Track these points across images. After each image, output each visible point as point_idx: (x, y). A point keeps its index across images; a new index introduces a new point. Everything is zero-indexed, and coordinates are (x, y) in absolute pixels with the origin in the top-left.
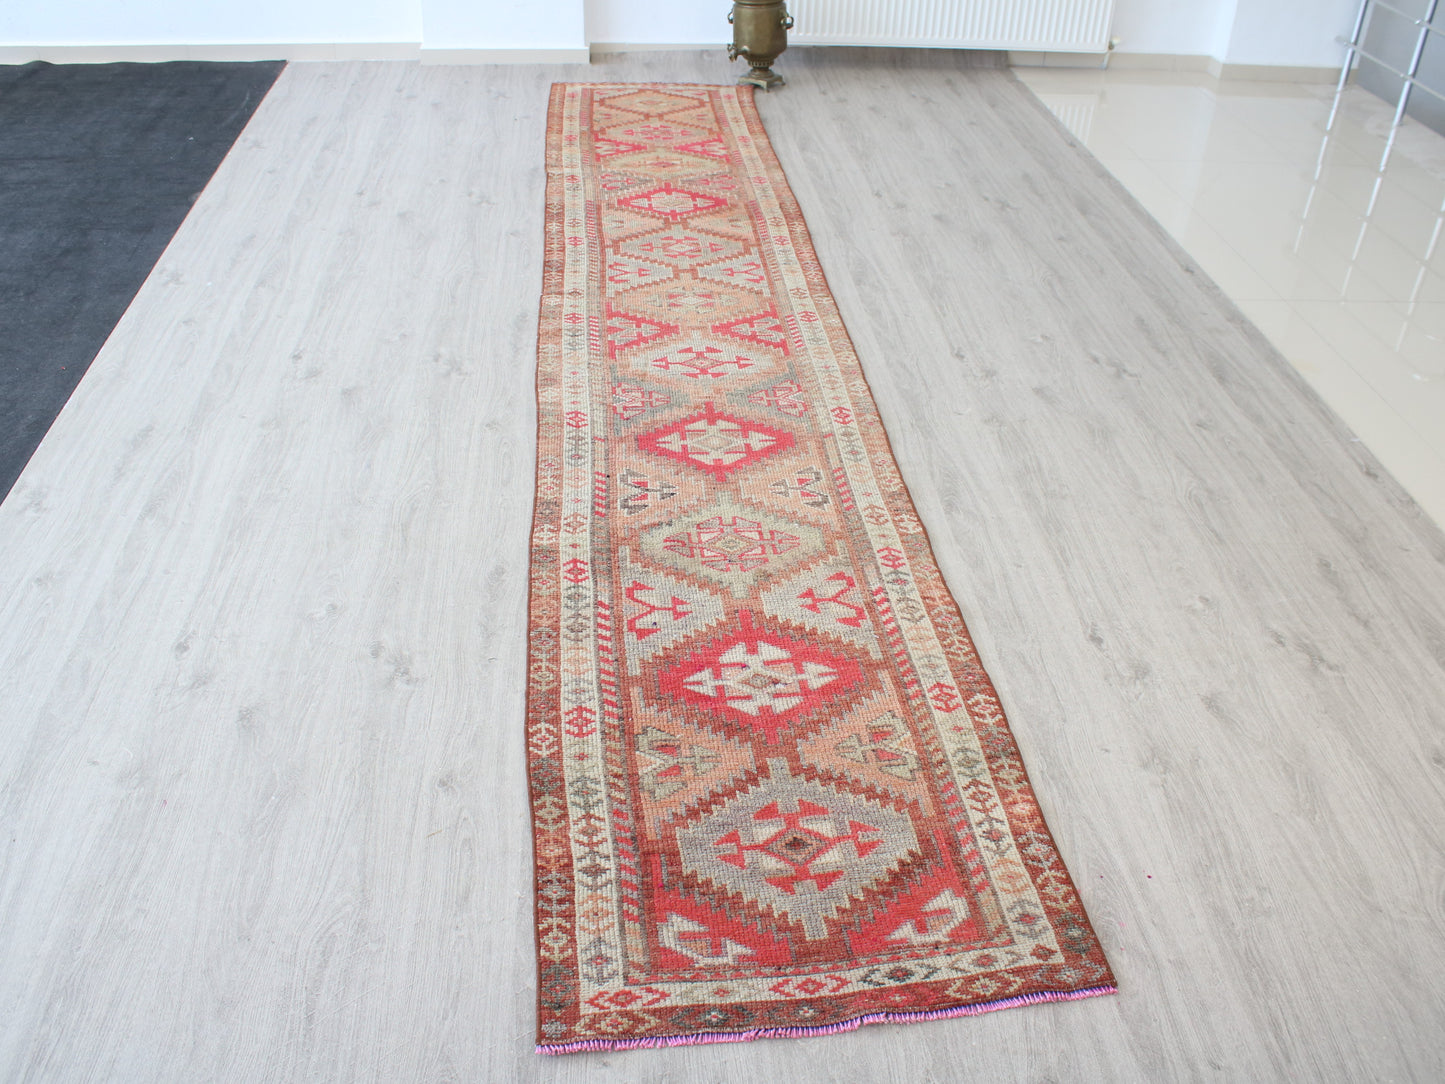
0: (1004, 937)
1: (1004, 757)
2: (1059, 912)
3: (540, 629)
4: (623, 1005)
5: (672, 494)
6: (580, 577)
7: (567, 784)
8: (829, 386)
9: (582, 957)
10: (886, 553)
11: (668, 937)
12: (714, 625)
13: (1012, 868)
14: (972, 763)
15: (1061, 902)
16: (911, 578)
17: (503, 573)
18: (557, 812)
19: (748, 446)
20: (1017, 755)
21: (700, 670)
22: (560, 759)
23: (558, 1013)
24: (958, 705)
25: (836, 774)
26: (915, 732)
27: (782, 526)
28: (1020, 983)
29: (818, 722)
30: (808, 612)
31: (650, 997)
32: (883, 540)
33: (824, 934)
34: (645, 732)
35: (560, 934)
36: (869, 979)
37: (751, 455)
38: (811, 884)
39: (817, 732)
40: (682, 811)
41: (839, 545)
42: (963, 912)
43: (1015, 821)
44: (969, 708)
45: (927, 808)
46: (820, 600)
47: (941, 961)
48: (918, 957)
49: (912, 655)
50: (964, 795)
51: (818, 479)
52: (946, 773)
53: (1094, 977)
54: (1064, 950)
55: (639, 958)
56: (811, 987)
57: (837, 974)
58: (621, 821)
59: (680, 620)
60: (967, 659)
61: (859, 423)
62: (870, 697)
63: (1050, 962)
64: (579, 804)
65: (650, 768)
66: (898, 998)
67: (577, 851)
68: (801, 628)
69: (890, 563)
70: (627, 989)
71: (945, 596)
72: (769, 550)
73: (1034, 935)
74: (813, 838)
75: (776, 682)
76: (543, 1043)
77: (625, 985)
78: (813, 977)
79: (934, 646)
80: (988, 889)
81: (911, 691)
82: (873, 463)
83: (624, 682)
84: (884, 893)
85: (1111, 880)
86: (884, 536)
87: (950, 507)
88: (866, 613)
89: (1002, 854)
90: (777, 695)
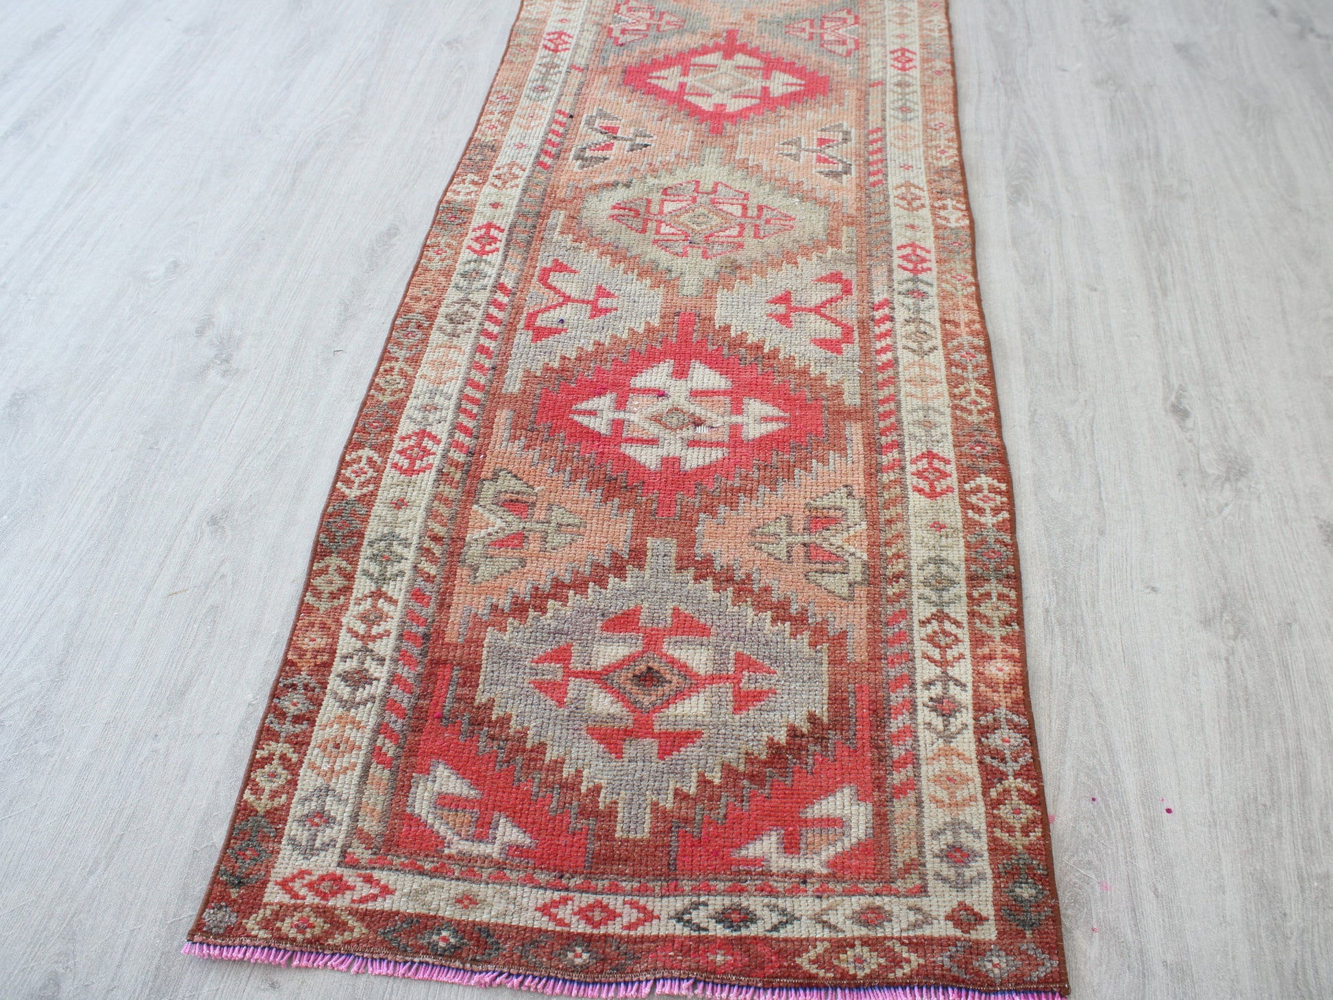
0: (913, 881)
1: (994, 581)
2: (1009, 851)
3: (410, 315)
4: (324, 897)
5: (646, 146)
6: (488, 248)
7: (365, 543)
8: (897, 20)
9: (296, 810)
10: (908, 250)
11: (421, 802)
12: (641, 330)
13: (958, 765)
14: (945, 583)
15: (1018, 834)
16: (933, 291)
17: (395, 235)
18: (339, 582)
19: (765, 90)
20: (1015, 580)
21: (600, 394)
22: (370, 505)
23: (234, 893)
24: (949, 489)
25: (740, 575)
26: (873, 524)
27: (778, 201)
28: (914, 965)
29: (739, 490)
30: (775, 325)
31: (367, 890)
32: (909, 233)
33: (644, 832)
34: (495, 477)
35: (280, 770)
36: (686, 917)
37: (767, 101)
38: (650, 745)
39: (733, 505)
40: (505, 603)
41: (846, 233)
42: (862, 827)
43: (983, 688)
44: (963, 494)
45: (857, 651)
46: (796, 309)
47: (805, 905)
48: (772, 893)
49: (903, 405)
50: (919, 633)
51: (845, 140)
52: (901, 595)
53: (1034, 974)
54: (999, 919)
55: (371, 825)
56: (597, 915)
57: (642, 901)
58: (417, 607)
59: (597, 319)
60: (981, 419)
61: (923, 70)
62: (824, 461)
63: (974, 935)
64: (372, 575)
65: (483, 532)
66: (719, 958)
67: (346, 643)
68: (758, 347)
69: (910, 266)
70: (339, 871)
71: (973, 322)
72: (750, 231)
73: (960, 885)
74: (676, 672)
75: (698, 423)
76: (197, 938)
77: (339, 865)
78: (606, 899)
79: (939, 395)
80: (911, 795)
81: (885, 459)
82: (926, 125)
83: (494, 397)
84: (752, 777)
85: (1107, 806)
86: (912, 227)
87: (1017, 194)
88: (856, 334)
89: (949, 738)
90: (694, 443)
